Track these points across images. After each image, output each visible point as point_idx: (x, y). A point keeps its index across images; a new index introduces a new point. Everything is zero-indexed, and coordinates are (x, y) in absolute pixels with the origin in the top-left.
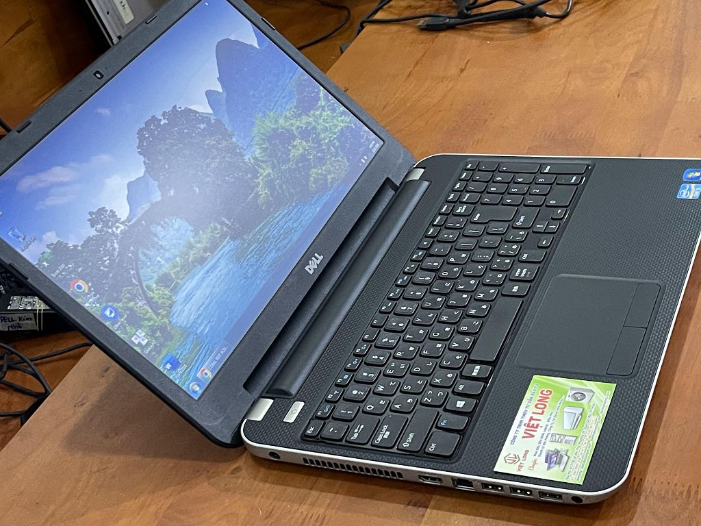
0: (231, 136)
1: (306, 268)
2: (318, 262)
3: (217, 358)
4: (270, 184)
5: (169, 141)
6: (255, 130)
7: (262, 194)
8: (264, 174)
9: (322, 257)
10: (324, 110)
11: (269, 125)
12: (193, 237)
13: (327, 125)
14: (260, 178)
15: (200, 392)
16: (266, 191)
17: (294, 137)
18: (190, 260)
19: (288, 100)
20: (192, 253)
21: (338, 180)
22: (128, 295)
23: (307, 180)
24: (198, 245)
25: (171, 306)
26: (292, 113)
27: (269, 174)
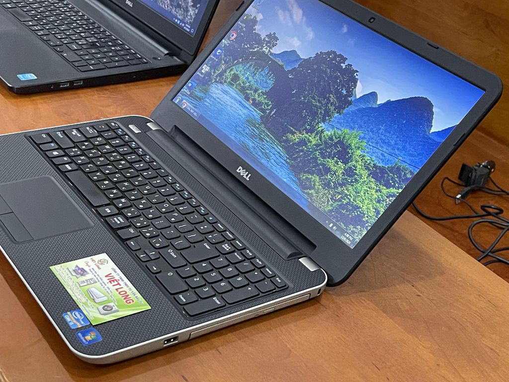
0: (339, 112)
1: (240, 167)
2: (245, 177)
3: (191, 111)
4: (303, 142)
5: (329, 70)
6: (347, 131)
7: (294, 136)
8: (310, 138)
9: (248, 180)
10: (377, 191)
11: (354, 142)
12: (261, 92)
13: (362, 194)
14: (306, 135)
15: (176, 102)
16: (297, 140)
17: (345, 162)
18: (247, 91)
19: (381, 159)
20: (252, 92)
21: (311, 199)
22: (228, 59)
23: (309, 172)
24: (257, 96)
25: (221, 83)
26: (368, 162)
27: (311, 142)
